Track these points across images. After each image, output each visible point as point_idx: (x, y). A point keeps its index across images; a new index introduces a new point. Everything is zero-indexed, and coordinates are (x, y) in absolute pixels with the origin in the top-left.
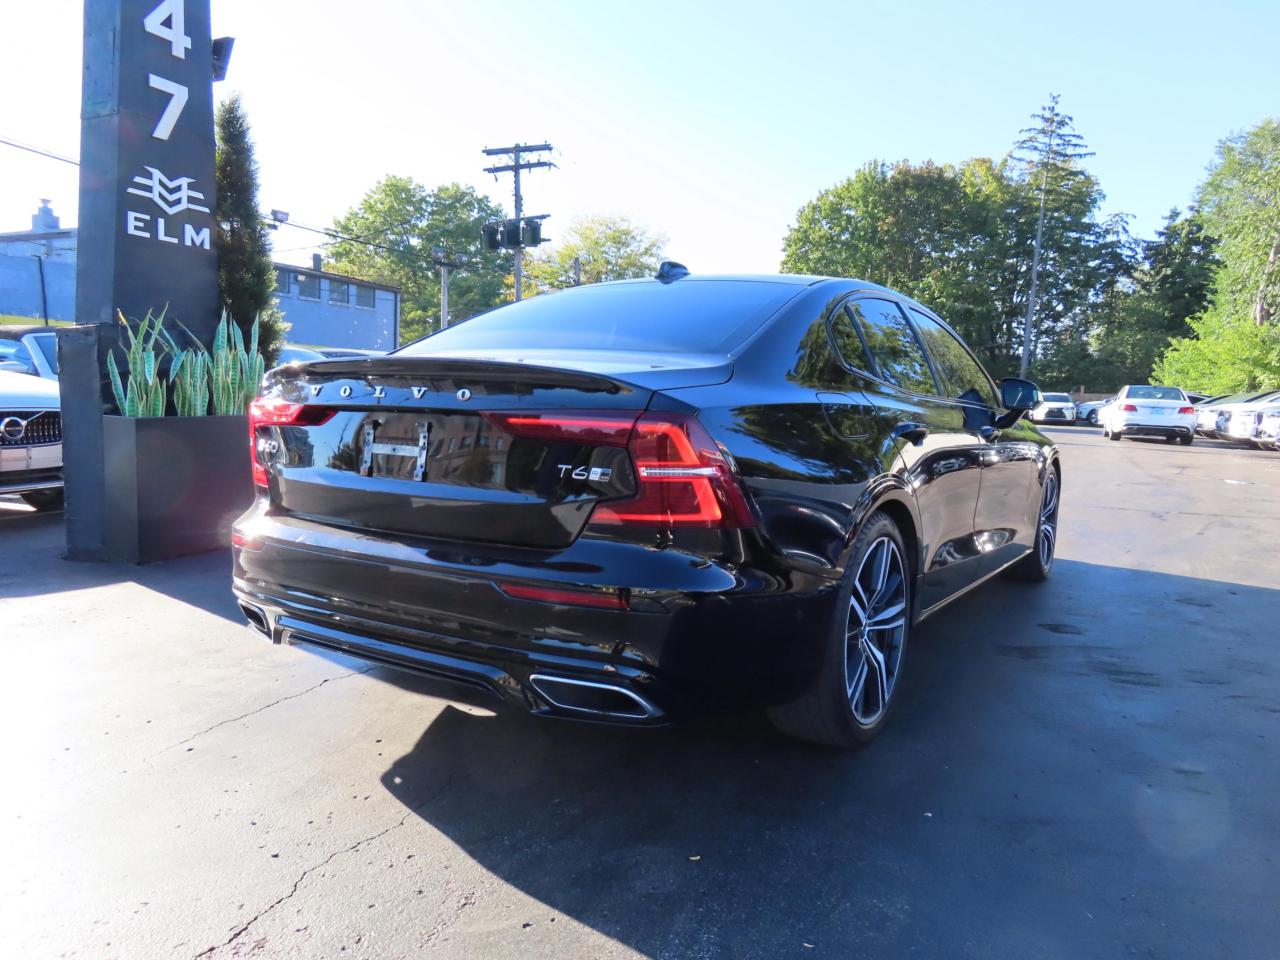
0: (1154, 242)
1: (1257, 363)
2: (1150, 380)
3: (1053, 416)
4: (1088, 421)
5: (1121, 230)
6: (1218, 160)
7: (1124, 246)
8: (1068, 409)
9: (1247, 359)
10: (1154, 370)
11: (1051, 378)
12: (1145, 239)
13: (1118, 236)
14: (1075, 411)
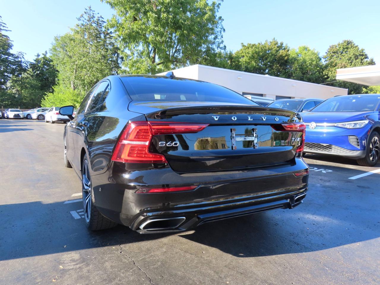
0: (33, 63)
1: (75, 101)
2: (41, 105)
3: (16, 117)
4: (28, 117)
5: (22, 57)
6: (54, 42)
7: (23, 62)
8: (21, 114)
9: (72, 100)
10: (42, 102)
11: (5, 104)
12: (30, 61)
13: (21, 59)
14: (23, 115)
